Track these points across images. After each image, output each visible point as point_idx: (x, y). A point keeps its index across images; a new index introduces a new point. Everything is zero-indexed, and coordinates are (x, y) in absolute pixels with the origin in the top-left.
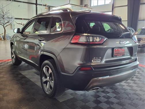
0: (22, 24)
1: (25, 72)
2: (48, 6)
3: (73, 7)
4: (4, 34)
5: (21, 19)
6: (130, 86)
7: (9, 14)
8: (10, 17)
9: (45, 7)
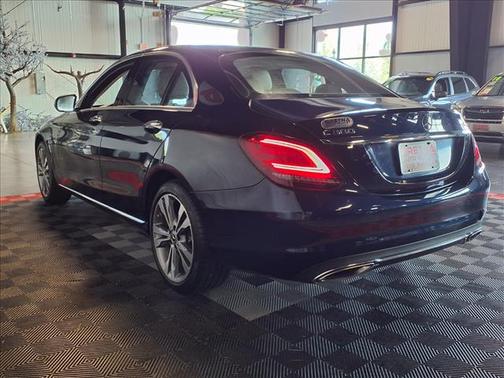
0: (71, 74)
1: (106, 231)
2: (162, 6)
3: (254, 7)
4: (8, 111)
5: (69, 55)
6: (486, 265)
7: (24, 39)
8: (29, 48)
9: (151, 10)
